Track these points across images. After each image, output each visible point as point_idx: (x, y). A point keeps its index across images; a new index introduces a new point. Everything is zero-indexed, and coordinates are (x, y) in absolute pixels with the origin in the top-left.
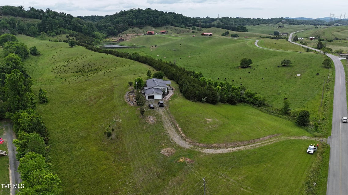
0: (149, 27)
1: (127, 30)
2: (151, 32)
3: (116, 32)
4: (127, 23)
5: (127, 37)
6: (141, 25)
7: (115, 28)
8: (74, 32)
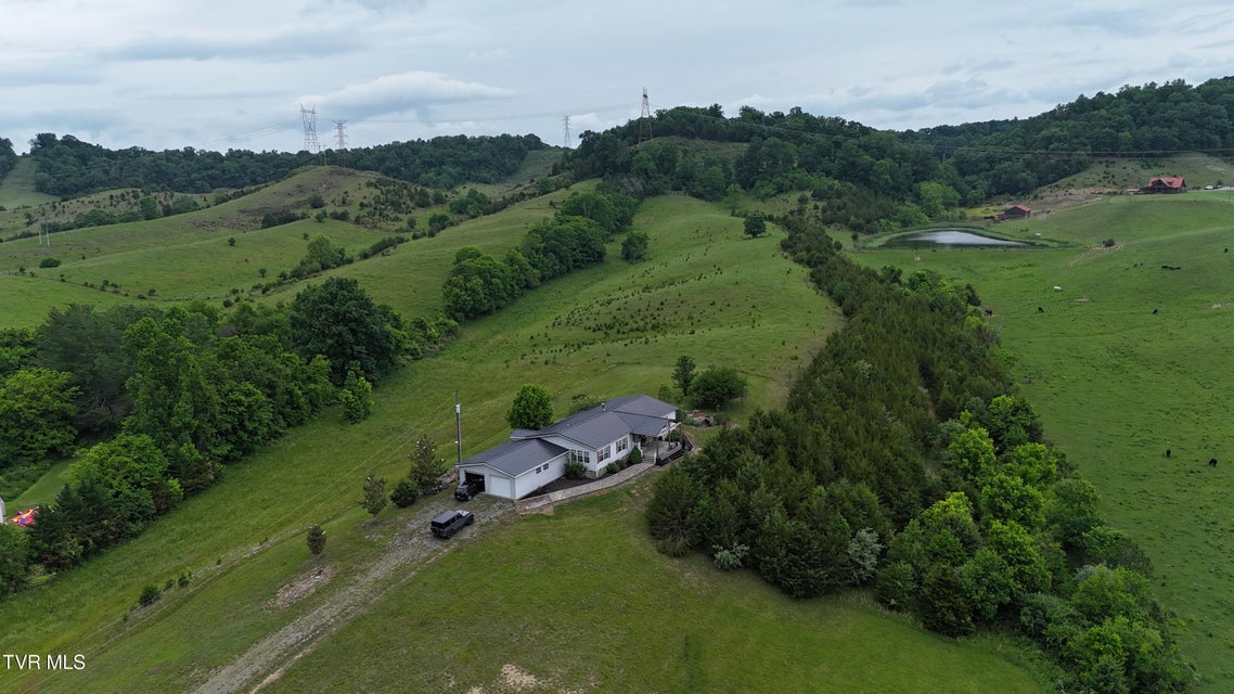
0: (1198, 159)
1: (1079, 171)
2: (1164, 180)
3: (1025, 180)
4: (1085, 145)
5: (1067, 200)
6: (1153, 151)
7: (1028, 165)
8: (836, 182)
